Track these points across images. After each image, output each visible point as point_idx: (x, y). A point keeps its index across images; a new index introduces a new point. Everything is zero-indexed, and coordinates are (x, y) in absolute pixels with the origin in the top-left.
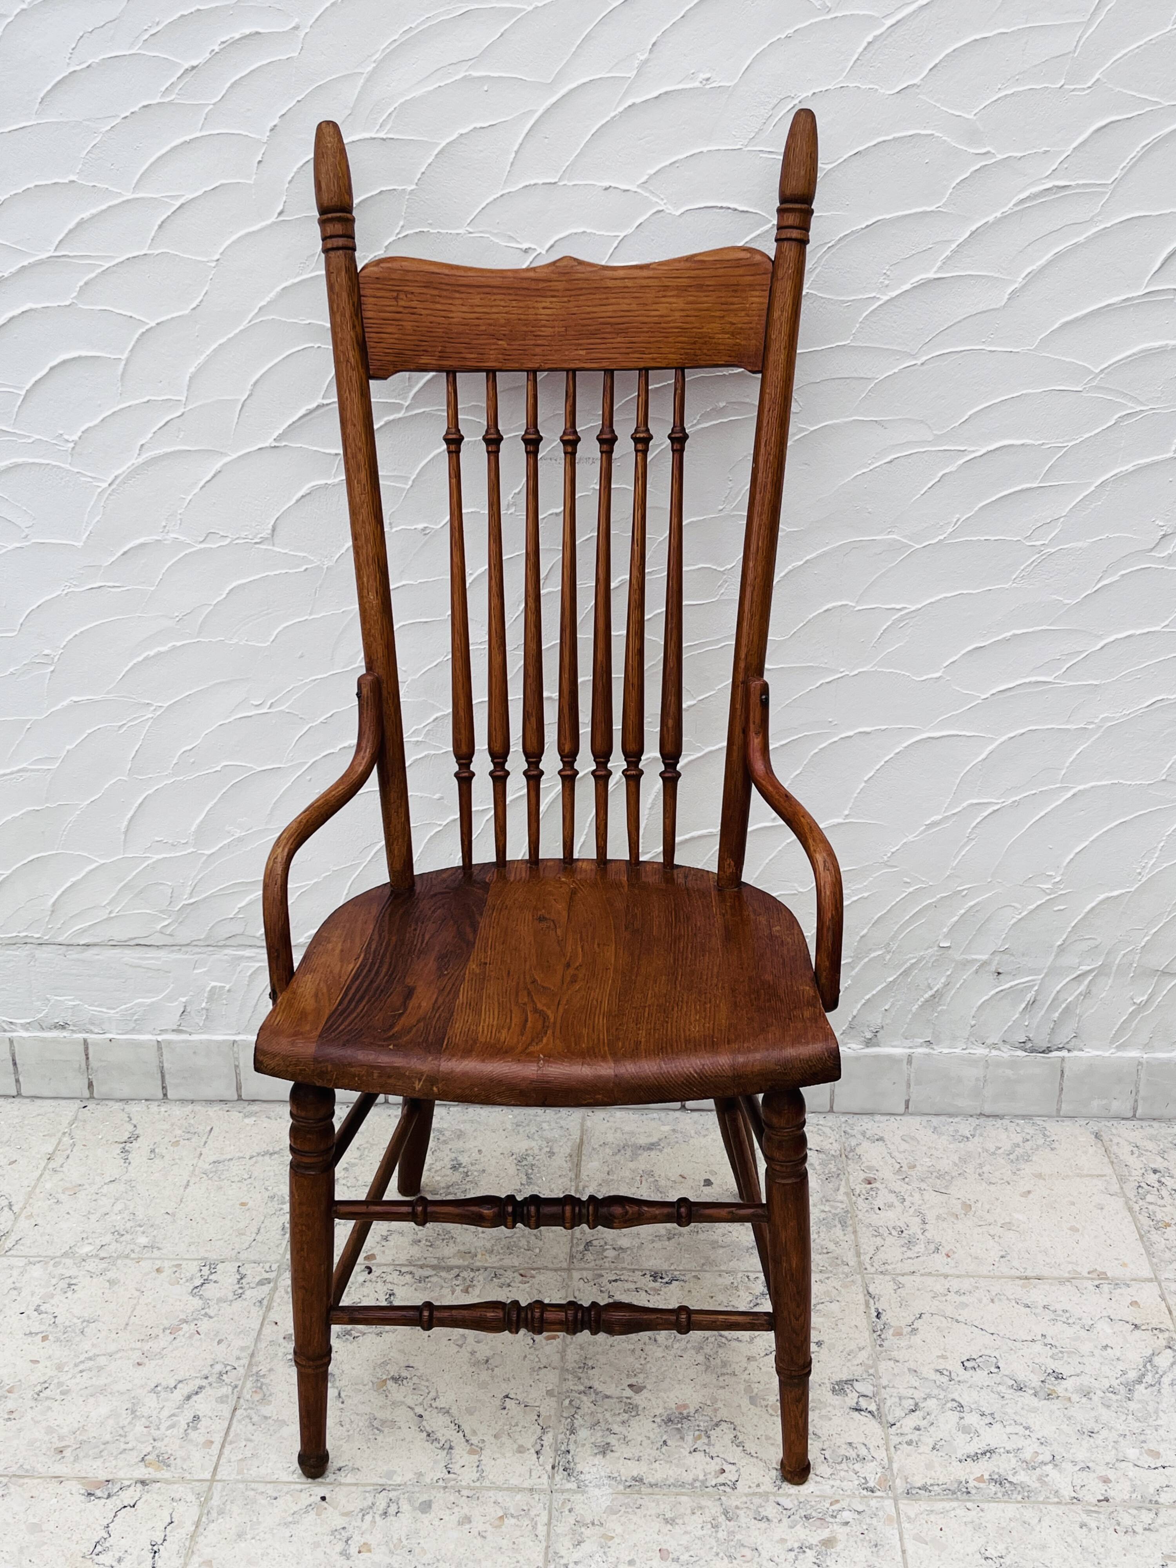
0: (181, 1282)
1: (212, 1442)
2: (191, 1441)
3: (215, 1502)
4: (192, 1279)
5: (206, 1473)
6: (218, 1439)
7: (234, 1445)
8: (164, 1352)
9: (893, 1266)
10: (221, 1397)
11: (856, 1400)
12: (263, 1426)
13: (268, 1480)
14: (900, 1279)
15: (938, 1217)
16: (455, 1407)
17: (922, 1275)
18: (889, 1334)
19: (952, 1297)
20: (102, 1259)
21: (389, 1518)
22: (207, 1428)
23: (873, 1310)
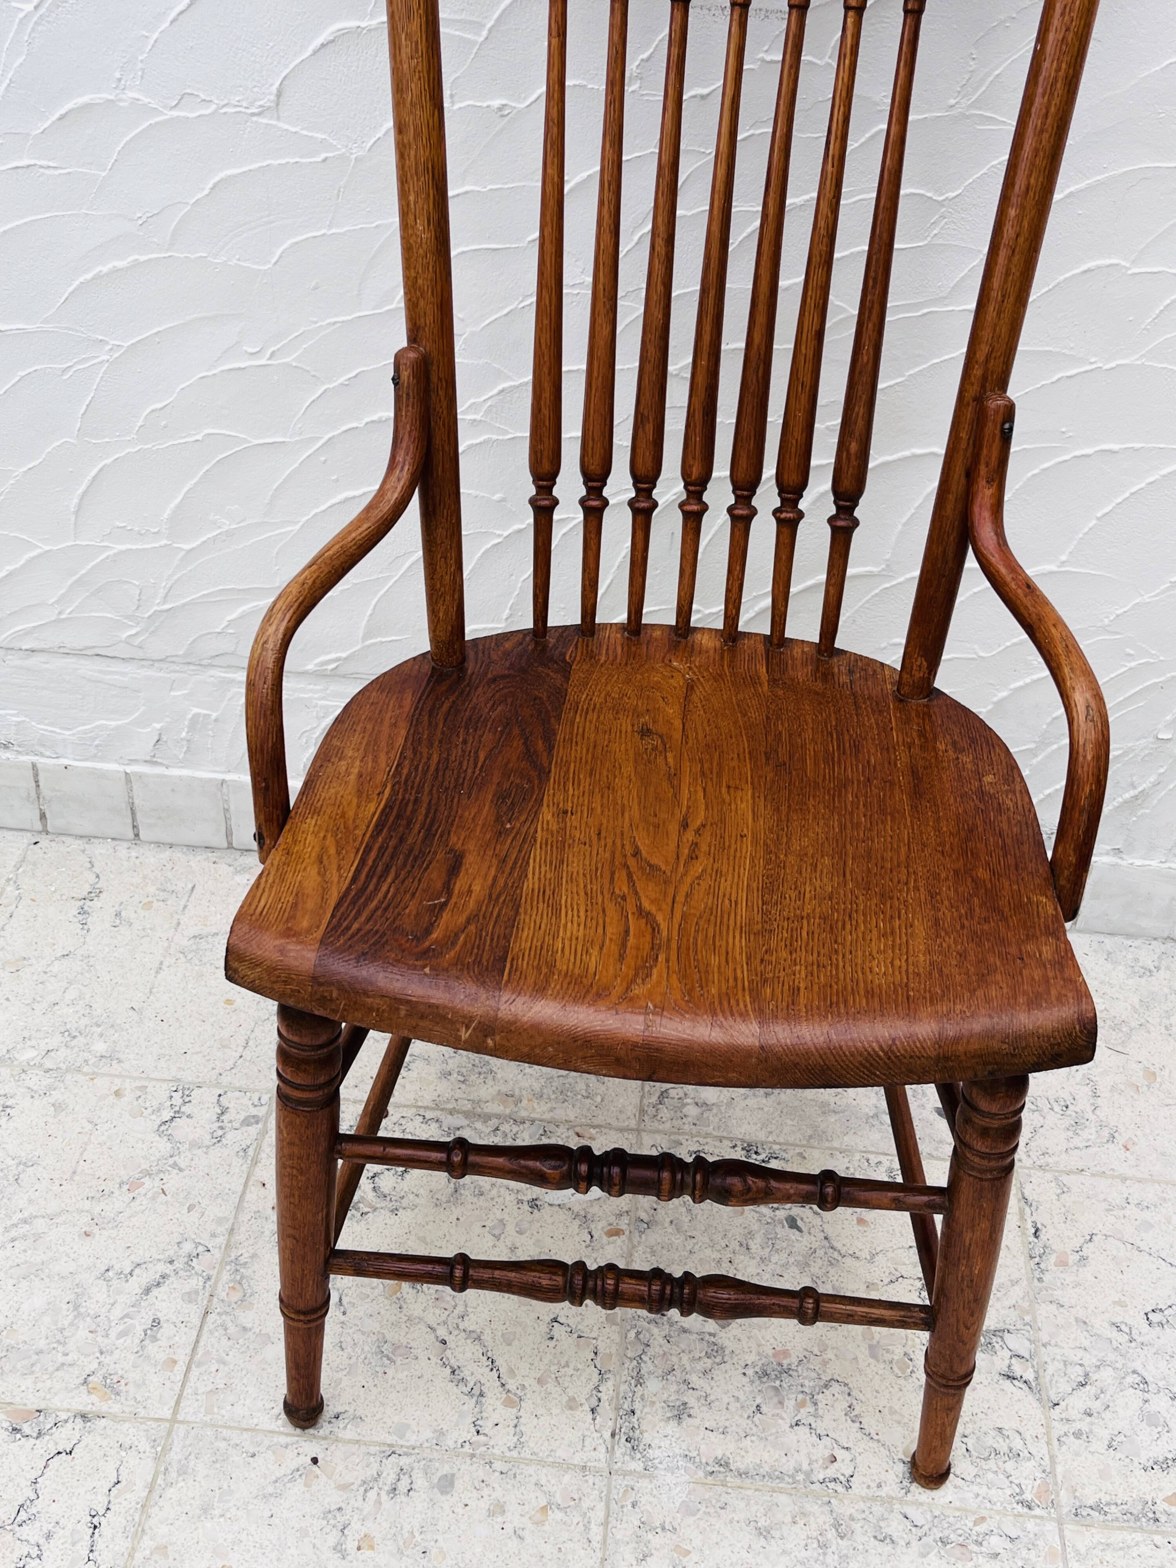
0: (146, 1113)
1: (175, 1362)
2: (148, 1357)
3: (176, 1454)
4: (159, 1110)
5: (166, 1408)
6: (182, 1357)
7: (202, 1369)
8: (120, 1218)
9: (1055, 1159)
10: (189, 1293)
11: (1007, 1362)
12: (241, 1341)
13: (244, 1426)
14: (1065, 1179)
15: (1113, 1088)
16: (488, 1331)
17: (1093, 1175)
18: (1050, 1262)
19: (1132, 1211)
20: (47, 1071)
21: (399, 1499)
22: (169, 1338)
23: (1029, 1225)
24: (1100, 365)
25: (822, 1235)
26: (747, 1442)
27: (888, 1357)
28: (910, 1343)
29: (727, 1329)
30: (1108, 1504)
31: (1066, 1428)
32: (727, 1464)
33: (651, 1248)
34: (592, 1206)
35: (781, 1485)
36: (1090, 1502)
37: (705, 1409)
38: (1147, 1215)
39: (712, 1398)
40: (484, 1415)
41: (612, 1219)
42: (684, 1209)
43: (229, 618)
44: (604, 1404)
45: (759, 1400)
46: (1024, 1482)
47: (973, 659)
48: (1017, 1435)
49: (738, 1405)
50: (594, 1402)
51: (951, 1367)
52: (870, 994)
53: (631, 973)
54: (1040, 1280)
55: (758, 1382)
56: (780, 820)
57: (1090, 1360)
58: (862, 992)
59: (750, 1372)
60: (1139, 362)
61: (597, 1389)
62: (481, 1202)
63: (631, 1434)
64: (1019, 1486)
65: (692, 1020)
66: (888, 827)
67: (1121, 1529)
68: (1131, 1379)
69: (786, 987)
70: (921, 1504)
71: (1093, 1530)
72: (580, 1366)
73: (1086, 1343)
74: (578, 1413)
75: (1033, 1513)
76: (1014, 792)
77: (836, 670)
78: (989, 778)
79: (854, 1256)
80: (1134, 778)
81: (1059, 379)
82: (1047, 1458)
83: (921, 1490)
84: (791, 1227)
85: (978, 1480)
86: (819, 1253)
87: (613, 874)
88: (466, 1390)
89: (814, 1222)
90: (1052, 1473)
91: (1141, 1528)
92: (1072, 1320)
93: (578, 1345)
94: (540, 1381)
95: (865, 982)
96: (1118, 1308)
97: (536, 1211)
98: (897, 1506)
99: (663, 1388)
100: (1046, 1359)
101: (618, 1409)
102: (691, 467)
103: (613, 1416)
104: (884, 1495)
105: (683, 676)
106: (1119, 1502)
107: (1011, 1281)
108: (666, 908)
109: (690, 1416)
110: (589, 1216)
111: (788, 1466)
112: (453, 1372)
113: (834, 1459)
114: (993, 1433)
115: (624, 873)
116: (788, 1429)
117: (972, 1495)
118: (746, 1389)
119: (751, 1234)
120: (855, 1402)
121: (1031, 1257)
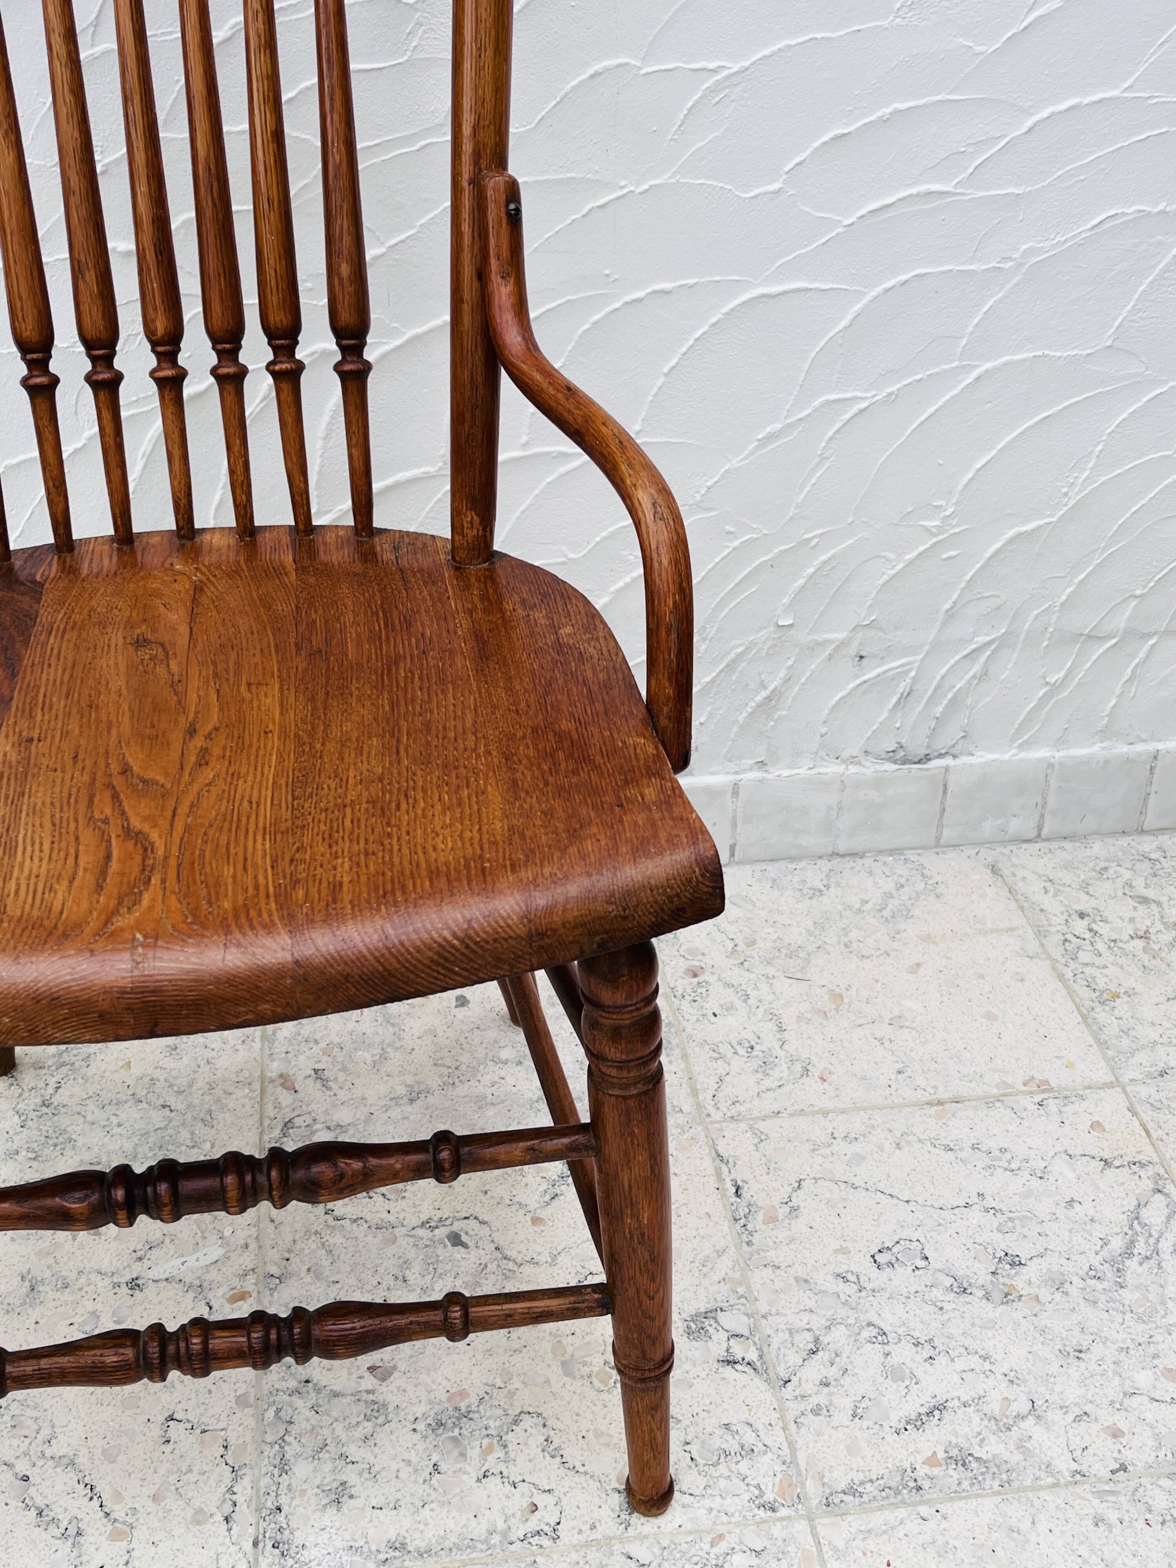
9: (747, 1106)
11: (725, 1345)
14: (761, 1125)
15: (799, 1018)
16: (83, 1452)
17: (791, 1115)
18: (757, 1222)
19: (839, 1146)
23: (729, 1185)
24: (632, 188)
25: (493, 1246)
26: (426, 1513)
27: (585, 1370)
29: (388, 1381)
30: (862, 1483)
31: (802, 1406)
32: (404, 1545)
34: (208, 1272)
35: (472, 1556)
36: (842, 1486)
37: (370, 1483)
38: (856, 1147)
39: (377, 1468)
40: (84, 1558)
41: (235, 1282)
42: (324, 1252)
44: (242, 1507)
45: (435, 1458)
46: (762, 1481)
47: (563, 563)
48: (747, 1428)
49: (410, 1469)
50: (228, 1508)
51: (644, 1353)
52: (434, 873)
53: (113, 903)
54: (749, 1243)
55: (432, 1437)
56: (315, 709)
57: (817, 1322)
58: (424, 873)
59: (421, 1426)
60: (674, 181)
61: (231, 1491)
62: (67, 1295)
63: (279, 1537)
64: (758, 1487)
65: (198, 945)
66: (450, 696)
67: (881, 1508)
68: (866, 1333)
69: (325, 884)
70: (646, 1537)
71: (850, 1518)
72: (206, 1468)
73: (811, 1304)
74: (208, 1527)
75: (778, 1515)
76: (597, 639)
77: (378, 549)
78: (568, 630)
79: (532, 1262)
80: (763, 677)
81: (590, 211)
82: (785, 1446)
83: (643, 1519)
84: (454, 1245)
85: (709, 1491)
86: (492, 1267)
87: (91, 797)
88: (58, 1532)
89: (482, 1234)
90: (794, 1462)
91: (903, 1502)
92: (792, 1281)
93: (203, 1442)
94: (155, 1498)
95: (427, 861)
96: (840, 1257)
97: (137, 1292)
98: (617, 1547)
99: (315, 1470)
100: (769, 1331)
101: (258, 1510)
102: (153, 321)
103: (252, 1520)
104: (599, 1537)
105: (189, 578)
106: (874, 1478)
107: (717, 1252)
108: (164, 824)
109: (351, 1497)
110: (205, 1285)
111: (479, 1529)
112: (40, 1514)
113: (534, 1508)
114: (719, 1432)
115: (108, 794)
116: (475, 1485)
117: (704, 1511)
118: (420, 1447)
119: (407, 1264)
120: (552, 1433)
121: (736, 1220)
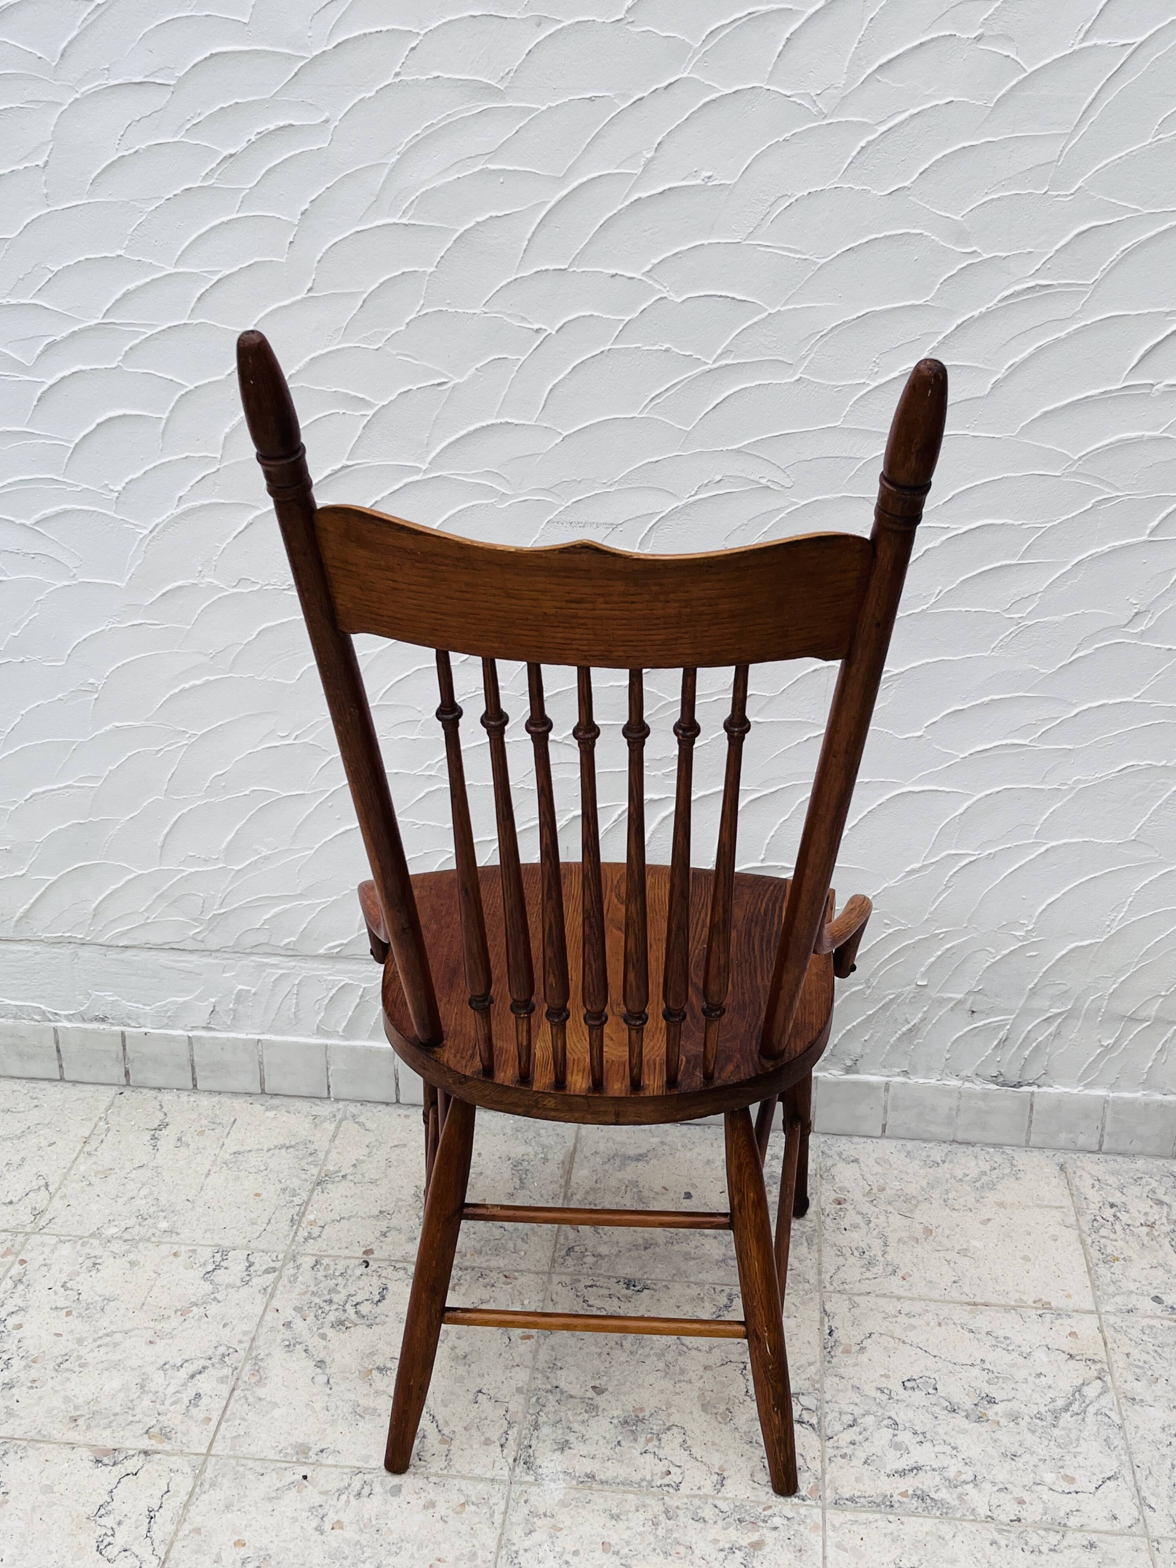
0: (195, 1266)
1: (210, 1419)
2: (191, 1417)
3: (209, 1474)
4: (205, 1264)
5: (203, 1447)
6: (215, 1416)
7: (229, 1423)
8: (174, 1332)
9: (851, 1286)
10: (221, 1378)
12: (257, 1407)
13: (257, 1457)
14: (856, 1298)
15: (900, 1240)
17: (877, 1296)
18: (838, 1351)
20: (125, 1241)
21: (362, 1499)
22: (207, 1405)
26: (609, 1464)
28: (731, 1402)
29: (600, 1394)
32: (593, 1477)
33: (552, 1346)
35: (630, 1489)
36: (847, 1496)
37: (581, 1443)
39: (586, 1437)
40: (425, 1449)
43: (265, 918)
44: (510, 1441)
45: (620, 1438)
48: (800, 1457)
49: (605, 1441)
50: (503, 1440)
54: (829, 1362)
55: (620, 1427)
59: (615, 1421)
61: (506, 1433)
63: (528, 1460)
68: (886, 1422)
71: (846, 1513)
72: (494, 1418)
73: (857, 1401)
74: (491, 1447)
90: (822, 1479)
92: (850, 1387)
93: (495, 1406)
94: (466, 1429)
96: (883, 1379)
99: (553, 1433)
100: (827, 1410)
101: (519, 1444)
109: (570, 1448)
111: (636, 1477)
116: (639, 1455)
118: (612, 1431)
120: (687, 1438)
121: (825, 1348)
